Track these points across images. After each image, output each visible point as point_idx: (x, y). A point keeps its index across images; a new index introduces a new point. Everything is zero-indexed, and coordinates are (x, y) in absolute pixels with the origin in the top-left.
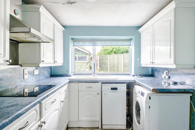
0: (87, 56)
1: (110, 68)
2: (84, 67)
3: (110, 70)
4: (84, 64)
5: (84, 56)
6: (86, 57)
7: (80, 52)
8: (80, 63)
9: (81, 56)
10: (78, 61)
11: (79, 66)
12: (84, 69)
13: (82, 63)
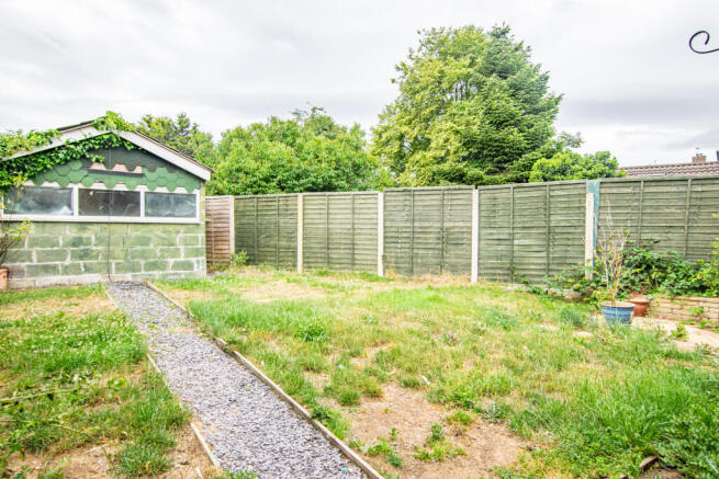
0: (196, 192)
1: (304, 253)
2: (182, 248)
3: (304, 257)
4: (181, 235)
5: (181, 191)
6: (191, 197)
7: (162, 171)
8: (161, 227)
9: (164, 190)
10: (147, 214)
11: (152, 246)
12: (182, 259)
13: (171, 228)
